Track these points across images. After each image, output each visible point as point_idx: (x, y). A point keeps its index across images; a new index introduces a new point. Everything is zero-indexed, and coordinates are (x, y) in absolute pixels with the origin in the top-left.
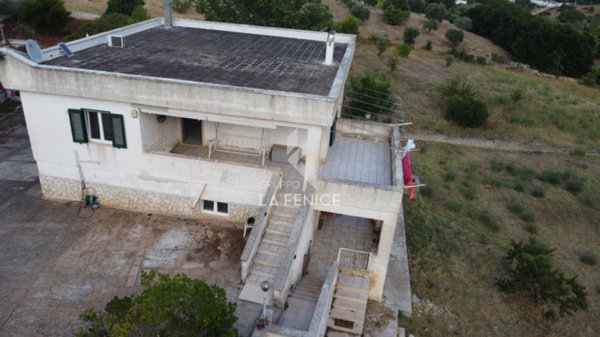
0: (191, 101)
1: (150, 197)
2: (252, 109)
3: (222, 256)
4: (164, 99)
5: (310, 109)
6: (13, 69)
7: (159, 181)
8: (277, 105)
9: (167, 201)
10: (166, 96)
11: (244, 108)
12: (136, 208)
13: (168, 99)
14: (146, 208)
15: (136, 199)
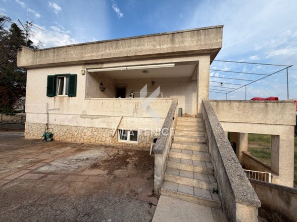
0: (117, 51)
1: (85, 131)
2: (158, 47)
3: (129, 166)
4: (100, 53)
5: (203, 37)
6: (24, 54)
7: (92, 117)
8: (177, 40)
9: (96, 133)
10: (102, 51)
11: (152, 47)
12: (75, 140)
13: (103, 53)
14: (82, 140)
15: (76, 133)
